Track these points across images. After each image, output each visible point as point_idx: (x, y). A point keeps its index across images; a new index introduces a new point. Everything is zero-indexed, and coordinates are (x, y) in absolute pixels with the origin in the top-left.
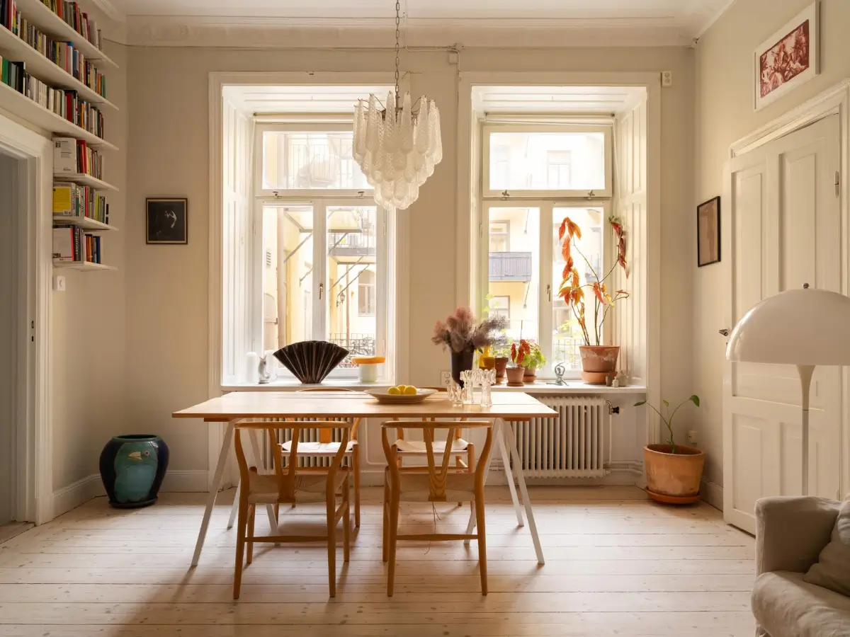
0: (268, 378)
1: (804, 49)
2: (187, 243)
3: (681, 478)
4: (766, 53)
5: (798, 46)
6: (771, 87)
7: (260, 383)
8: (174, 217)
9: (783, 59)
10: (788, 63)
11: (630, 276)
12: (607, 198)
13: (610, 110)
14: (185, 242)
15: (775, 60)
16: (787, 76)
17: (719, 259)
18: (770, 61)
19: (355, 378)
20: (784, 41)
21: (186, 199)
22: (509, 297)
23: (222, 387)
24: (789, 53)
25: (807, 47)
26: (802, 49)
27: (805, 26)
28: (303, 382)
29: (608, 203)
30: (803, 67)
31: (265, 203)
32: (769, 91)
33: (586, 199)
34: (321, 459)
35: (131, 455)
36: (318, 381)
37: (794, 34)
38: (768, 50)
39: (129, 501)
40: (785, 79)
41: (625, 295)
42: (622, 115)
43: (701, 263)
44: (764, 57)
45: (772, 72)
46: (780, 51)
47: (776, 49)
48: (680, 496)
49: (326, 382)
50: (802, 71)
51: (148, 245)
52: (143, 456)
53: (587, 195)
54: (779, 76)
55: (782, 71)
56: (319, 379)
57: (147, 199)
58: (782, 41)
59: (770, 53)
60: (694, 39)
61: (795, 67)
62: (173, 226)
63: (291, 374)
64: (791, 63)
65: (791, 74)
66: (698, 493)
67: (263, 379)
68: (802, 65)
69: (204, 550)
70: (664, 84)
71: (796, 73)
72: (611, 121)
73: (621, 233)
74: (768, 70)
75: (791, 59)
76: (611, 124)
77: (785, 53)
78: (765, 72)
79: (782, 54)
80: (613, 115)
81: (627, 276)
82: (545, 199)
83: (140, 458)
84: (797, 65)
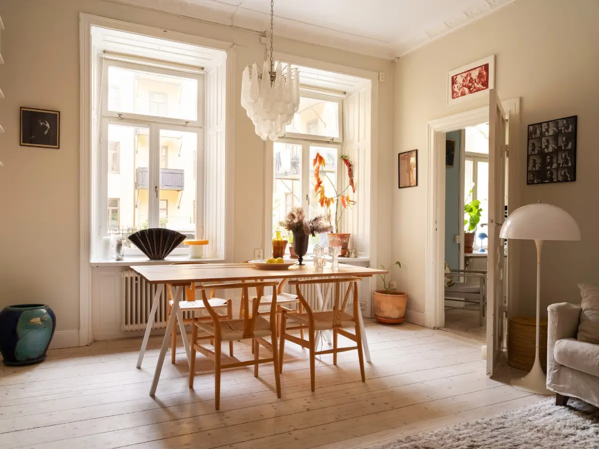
0: (123, 256)
1: (485, 78)
2: (59, 148)
3: (399, 308)
4: (457, 75)
5: (480, 76)
6: (460, 94)
7: (118, 260)
8: (48, 125)
9: (470, 81)
10: (473, 84)
11: (356, 191)
12: (339, 143)
13: (344, 90)
14: (57, 147)
15: (464, 81)
16: (472, 90)
17: (417, 185)
18: (460, 80)
19: (187, 255)
20: (470, 72)
21: (59, 112)
22: (167, 201)
23: (91, 263)
24: (474, 79)
25: (487, 78)
26: (484, 78)
27: (486, 67)
28: (151, 258)
29: (340, 146)
30: (484, 88)
31: (111, 122)
32: (459, 96)
33: (328, 142)
34: (189, 312)
35: (31, 321)
36: (161, 258)
37: (478, 69)
38: (459, 74)
39: (28, 359)
40: (471, 92)
41: (352, 203)
42: (350, 94)
43: (401, 186)
44: (455, 77)
45: (461, 86)
46: (467, 76)
47: (464, 75)
48: (397, 319)
49: (167, 258)
50: (483, 89)
51: (22, 147)
52: (42, 321)
53: (329, 140)
54: (466, 90)
55: (469, 88)
56: (163, 257)
57: (21, 108)
58: (469, 71)
59: (460, 76)
60: (396, 58)
61: (478, 86)
62: (46, 132)
63: (142, 253)
64: (475, 84)
65: (475, 90)
66: (404, 317)
67: (120, 257)
68: (483, 86)
69: (159, 383)
70: (381, 80)
71: (479, 90)
72: (343, 96)
73: (349, 165)
74: (458, 85)
75: (476, 82)
76: (343, 98)
77: (471, 78)
78: (455, 86)
79: (469, 78)
80: (345, 93)
81: (354, 191)
82: (305, 140)
83: (40, 323)
84: (480, 86)
